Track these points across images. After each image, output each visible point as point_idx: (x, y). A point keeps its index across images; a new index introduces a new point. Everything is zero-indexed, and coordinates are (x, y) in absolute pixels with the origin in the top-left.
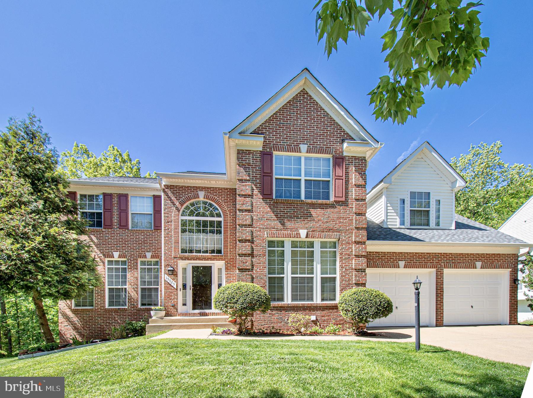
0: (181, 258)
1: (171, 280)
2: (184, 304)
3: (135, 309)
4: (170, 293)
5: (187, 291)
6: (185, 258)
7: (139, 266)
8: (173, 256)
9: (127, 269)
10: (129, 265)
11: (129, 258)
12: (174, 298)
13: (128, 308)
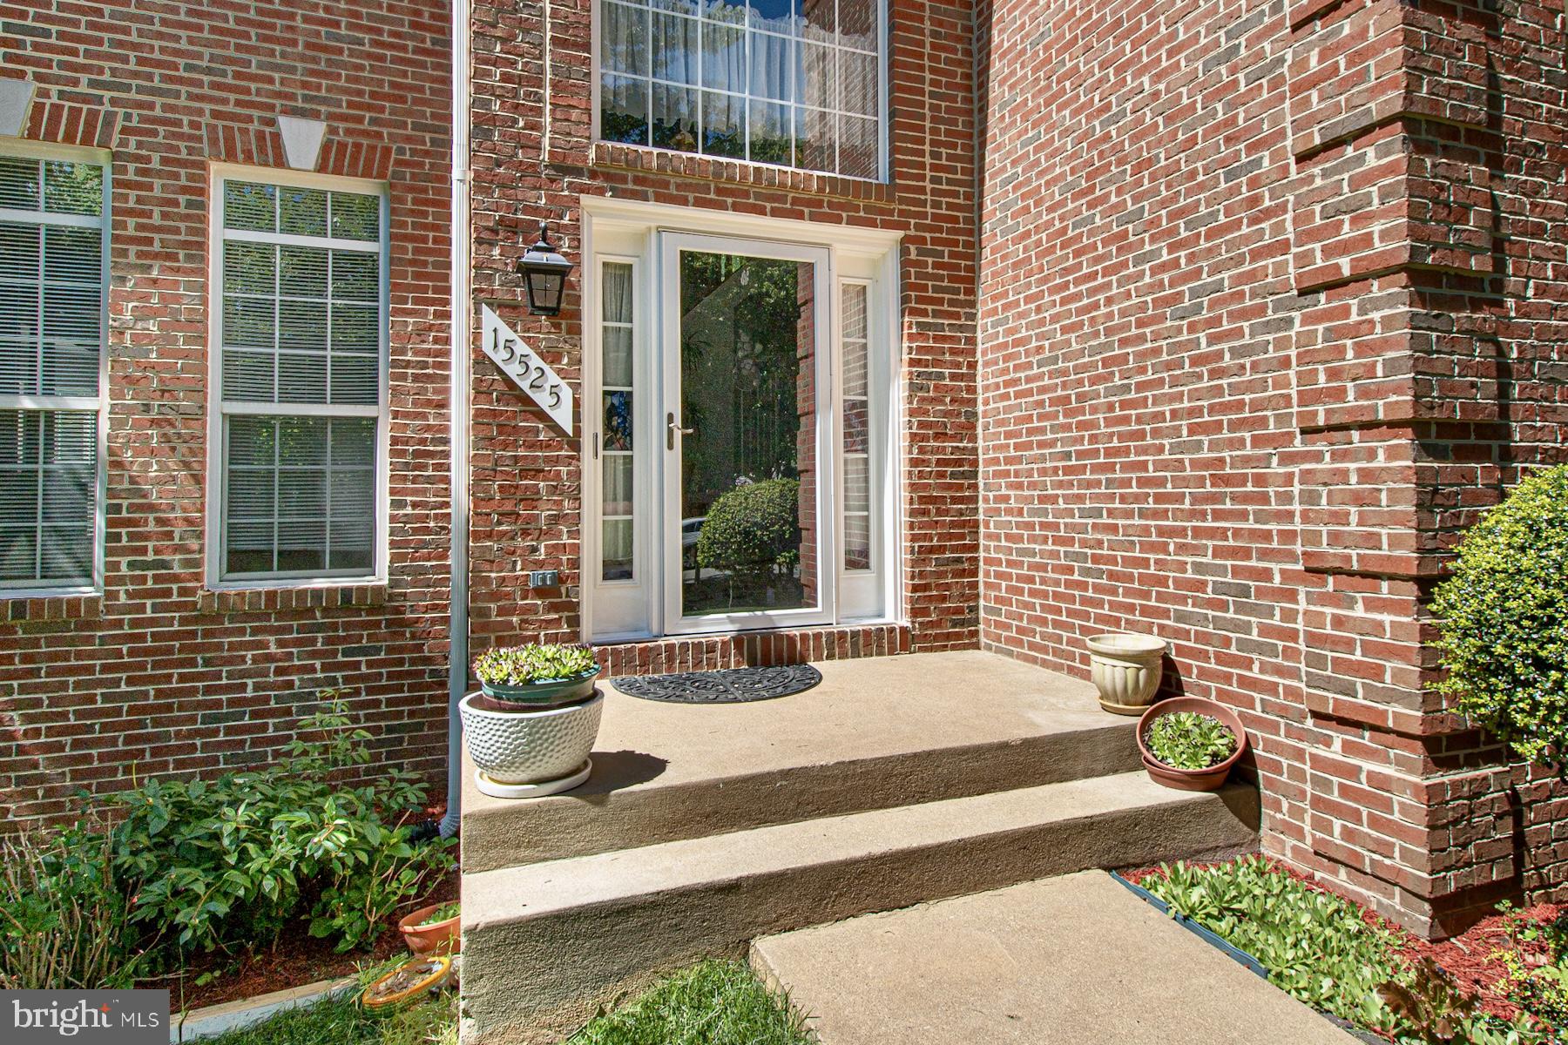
0: (608, 177)
1: (536, 361)
2: (618, 569)
3: (178, 606)
4: (524, 473)
5: (637, 453)
6: (637, 180)
7: (218, 233)
8: (545, 156)
9: (107, 246)
10: (131, 213)
11: (123, 143)
12: (555, 519)
13: (111, 595)
